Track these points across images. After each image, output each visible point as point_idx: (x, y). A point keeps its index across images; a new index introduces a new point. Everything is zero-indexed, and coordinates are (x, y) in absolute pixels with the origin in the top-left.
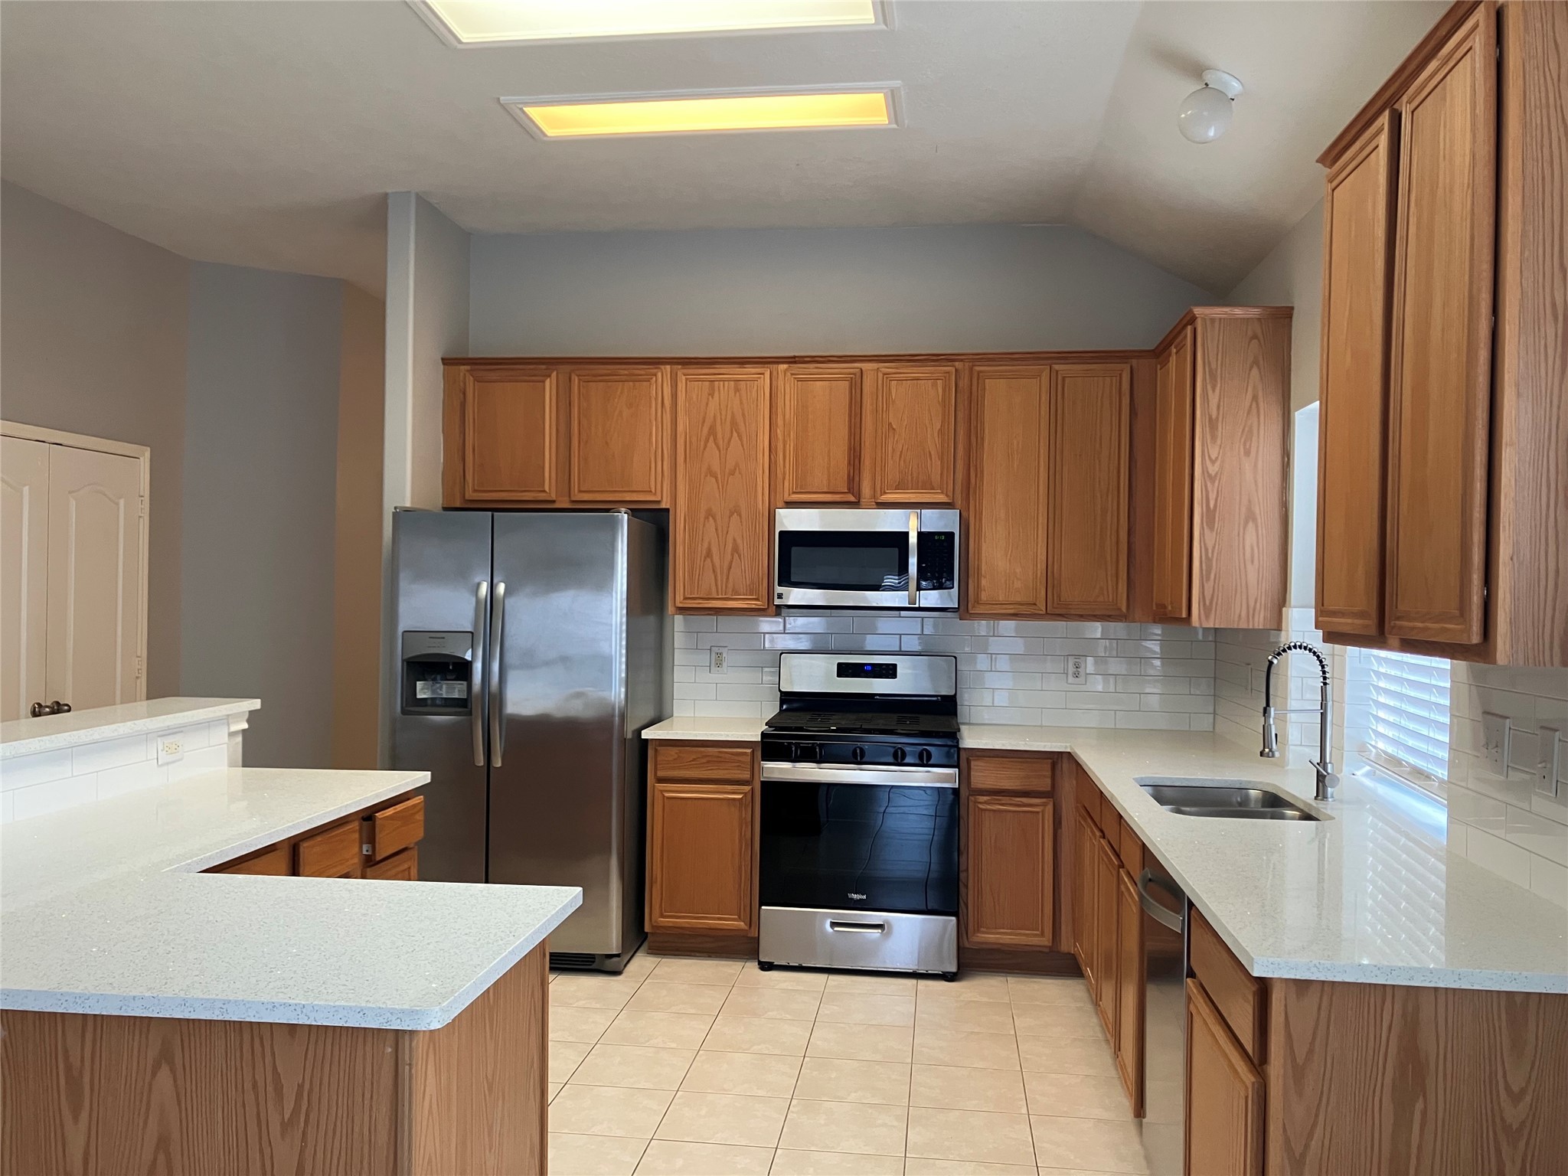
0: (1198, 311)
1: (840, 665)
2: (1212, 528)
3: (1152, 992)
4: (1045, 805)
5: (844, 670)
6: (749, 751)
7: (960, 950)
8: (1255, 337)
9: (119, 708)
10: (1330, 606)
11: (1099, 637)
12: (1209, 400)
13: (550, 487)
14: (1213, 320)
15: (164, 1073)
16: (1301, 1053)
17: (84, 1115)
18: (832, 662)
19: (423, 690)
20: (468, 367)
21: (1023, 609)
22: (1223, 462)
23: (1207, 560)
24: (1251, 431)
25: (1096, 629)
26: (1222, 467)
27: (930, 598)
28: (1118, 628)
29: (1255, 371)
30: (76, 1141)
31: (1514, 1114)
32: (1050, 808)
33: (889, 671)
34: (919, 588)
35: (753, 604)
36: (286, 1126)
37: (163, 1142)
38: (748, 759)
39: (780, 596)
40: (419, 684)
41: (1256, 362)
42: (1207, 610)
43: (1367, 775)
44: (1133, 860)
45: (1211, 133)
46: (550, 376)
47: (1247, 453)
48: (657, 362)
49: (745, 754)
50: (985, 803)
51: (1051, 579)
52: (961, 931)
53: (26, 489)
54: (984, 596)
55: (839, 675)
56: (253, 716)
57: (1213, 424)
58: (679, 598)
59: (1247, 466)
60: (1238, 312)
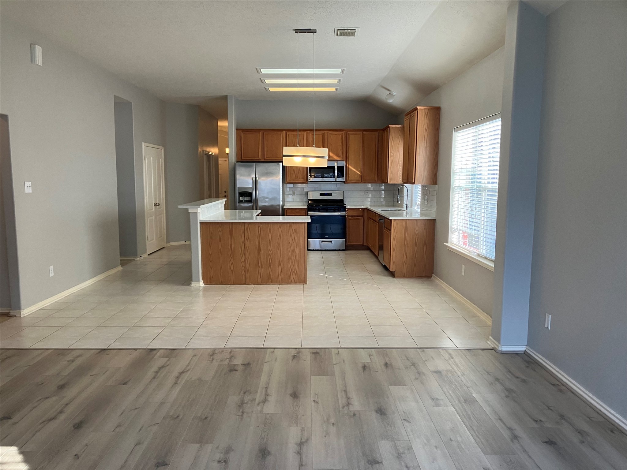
0: (390, 126)
1: (320, 193)
2: (392, 166)
3: (380, 252)
4: (361, 218)
5: (321, 195)
6: (305, 210)
7: (346, 246)
8: (400, 130)
9: (206, 200)
10: (404, 179)
11: (370, 186)
12: (392, 142)
13: (260, 157)
14: (392, 127)
15: (280, 229)
16: (395, 227)
17: (271, 234)
18: (319, 193)
19: (241, 199)
20: (241, 131)
21: (357, 181)
22: (394, 153)
23: (391, 171)
24: (399, 148)
25: (370, 185)
26: (394, 155)
27: (340, 179)
28: (374, 185)
29: (400, 137)
30: (270, 236)
31: (417, 233)
32: (362, 219)
33: (330, 194)
34: (337, 177)
35: (303, 181)
36: (293, 234)
37: (280, 236)
38: (305, 212)
39: (309, 179)
40: (241, 197)
41: (400, 135)
42: (391, 180)
43: (417, 208)
44: (377, 219)
45: (391, 101)
46: (259, 133)
47: (398, 152)
48: (282, 130)
49: (304, 211)
50: (351, 218)
51: (362, 176)
52: (346, 242)
53: (152, 158)
54: (349, 179)
55: (320, 195)
56: (226, 201)
57: (392, 146)
58: (288, 180)
59: (398, 154)
60: (397, 126)
